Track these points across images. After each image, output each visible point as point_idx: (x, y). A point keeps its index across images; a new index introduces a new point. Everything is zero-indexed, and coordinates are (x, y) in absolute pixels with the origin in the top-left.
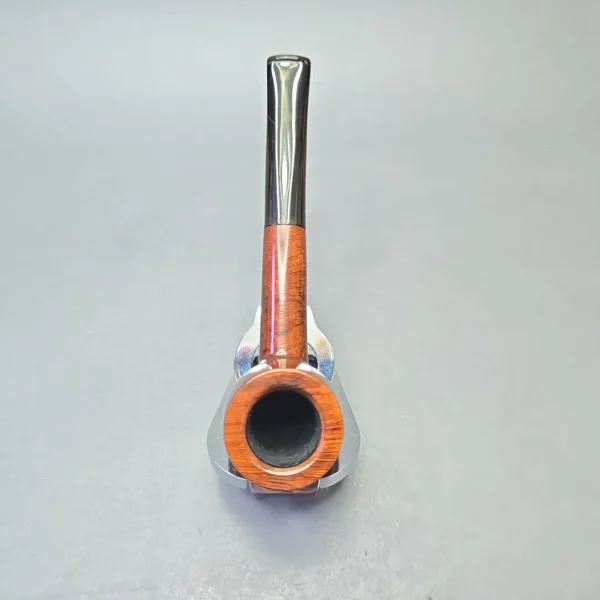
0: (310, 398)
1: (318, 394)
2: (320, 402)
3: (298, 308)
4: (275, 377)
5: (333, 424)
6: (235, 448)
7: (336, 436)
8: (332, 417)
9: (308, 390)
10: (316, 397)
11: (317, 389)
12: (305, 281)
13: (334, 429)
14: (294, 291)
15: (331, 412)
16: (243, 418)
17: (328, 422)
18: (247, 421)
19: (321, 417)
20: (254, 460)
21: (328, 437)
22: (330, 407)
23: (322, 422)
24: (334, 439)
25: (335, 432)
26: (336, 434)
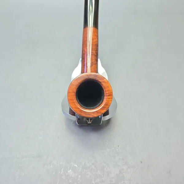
0: (100, 84)
1: (104, 82)
2: (104, 85)
3: (96, 58)
4: (87, 75)
5: (109, 93)
6: (72, 101)
7: (110, 98)
8: (108, 91)
9: (100, 81)
10: (103, 83)
11: (103, 80)
12: (98, 49)
13: (109, 95)
14: (94, 51)
15: (108, 89)
16: (75, 90)
17: (107, 92)
18: (77, 92)
19: (104, 91)
20: (79, 106)
21: (107, 98)
22: (108, 87)
23: (105, 93)
24: (109, 99)
25: (109, 96)
26: (110, 97)
